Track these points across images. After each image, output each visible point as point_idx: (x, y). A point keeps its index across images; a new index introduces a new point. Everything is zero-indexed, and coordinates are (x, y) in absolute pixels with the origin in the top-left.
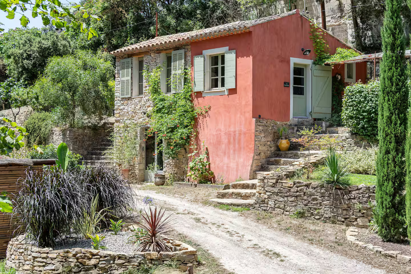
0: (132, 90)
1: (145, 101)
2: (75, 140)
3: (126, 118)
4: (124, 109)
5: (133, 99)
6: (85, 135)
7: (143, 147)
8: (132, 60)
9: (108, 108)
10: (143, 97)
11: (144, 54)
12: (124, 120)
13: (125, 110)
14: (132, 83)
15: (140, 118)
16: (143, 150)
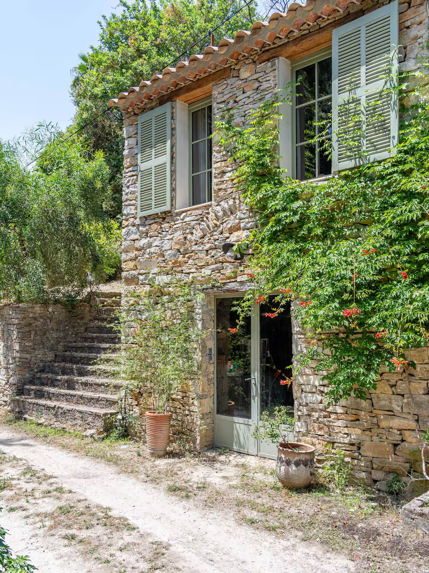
0: (173, 190)
1: (220, 214)
2: (27, 329)
3: (156, 270)
4: (150, 246)
5: (179, 214)
6: (49, 318)
7: (210, 350)
8: (173, 108)
9: (97, 260)
10: (210, 206)
11: (212, 81)
12: (151, 276)
13: (152, 250)
14: (173, 172)
15: (202, 267)
16: (211, 358)
